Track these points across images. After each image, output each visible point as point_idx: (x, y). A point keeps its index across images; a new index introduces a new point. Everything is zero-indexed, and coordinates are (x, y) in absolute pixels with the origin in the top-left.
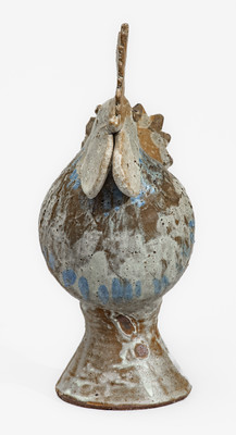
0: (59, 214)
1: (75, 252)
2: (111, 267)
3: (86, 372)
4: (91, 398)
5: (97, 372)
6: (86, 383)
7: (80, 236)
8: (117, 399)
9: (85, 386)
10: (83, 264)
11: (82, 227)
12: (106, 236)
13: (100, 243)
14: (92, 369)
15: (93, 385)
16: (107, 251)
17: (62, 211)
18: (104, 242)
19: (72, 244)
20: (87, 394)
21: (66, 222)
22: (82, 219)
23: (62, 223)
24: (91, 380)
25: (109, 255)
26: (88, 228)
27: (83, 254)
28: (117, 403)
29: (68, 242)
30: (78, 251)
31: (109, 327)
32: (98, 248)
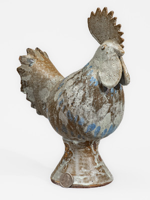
0: (88, 98)
1: (97, 115)
2: (111, 120)
3: (82, 172)
4: (90, 183)
5: (88, 171)
6: (85, 177)
7: (101, 107)
8: (101, 181)
9: (85, 179)
10: (100, 120)
11: (102, 103)
12: (112, 105)
13: (109, 109)
14: (86, 170)
15: (88, 177)
16: (112, 112)
17: (90, 97)
18: (111, 108)
19: (96, 111)
20: (88, 182)
21: (94, 101)
22: (101, 99)
23: (91, 102)
24: (87, 175)
25: (112, 114)
26: (105, 103)
27: (102, 115)
28: (102, 183)
29: (95, 110)
30: (99, 114)
31: (89, 149)
32: (108, 112)
